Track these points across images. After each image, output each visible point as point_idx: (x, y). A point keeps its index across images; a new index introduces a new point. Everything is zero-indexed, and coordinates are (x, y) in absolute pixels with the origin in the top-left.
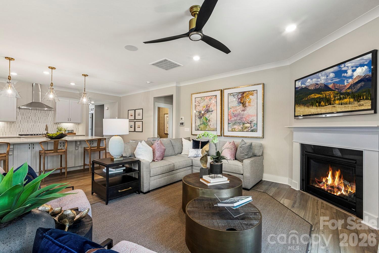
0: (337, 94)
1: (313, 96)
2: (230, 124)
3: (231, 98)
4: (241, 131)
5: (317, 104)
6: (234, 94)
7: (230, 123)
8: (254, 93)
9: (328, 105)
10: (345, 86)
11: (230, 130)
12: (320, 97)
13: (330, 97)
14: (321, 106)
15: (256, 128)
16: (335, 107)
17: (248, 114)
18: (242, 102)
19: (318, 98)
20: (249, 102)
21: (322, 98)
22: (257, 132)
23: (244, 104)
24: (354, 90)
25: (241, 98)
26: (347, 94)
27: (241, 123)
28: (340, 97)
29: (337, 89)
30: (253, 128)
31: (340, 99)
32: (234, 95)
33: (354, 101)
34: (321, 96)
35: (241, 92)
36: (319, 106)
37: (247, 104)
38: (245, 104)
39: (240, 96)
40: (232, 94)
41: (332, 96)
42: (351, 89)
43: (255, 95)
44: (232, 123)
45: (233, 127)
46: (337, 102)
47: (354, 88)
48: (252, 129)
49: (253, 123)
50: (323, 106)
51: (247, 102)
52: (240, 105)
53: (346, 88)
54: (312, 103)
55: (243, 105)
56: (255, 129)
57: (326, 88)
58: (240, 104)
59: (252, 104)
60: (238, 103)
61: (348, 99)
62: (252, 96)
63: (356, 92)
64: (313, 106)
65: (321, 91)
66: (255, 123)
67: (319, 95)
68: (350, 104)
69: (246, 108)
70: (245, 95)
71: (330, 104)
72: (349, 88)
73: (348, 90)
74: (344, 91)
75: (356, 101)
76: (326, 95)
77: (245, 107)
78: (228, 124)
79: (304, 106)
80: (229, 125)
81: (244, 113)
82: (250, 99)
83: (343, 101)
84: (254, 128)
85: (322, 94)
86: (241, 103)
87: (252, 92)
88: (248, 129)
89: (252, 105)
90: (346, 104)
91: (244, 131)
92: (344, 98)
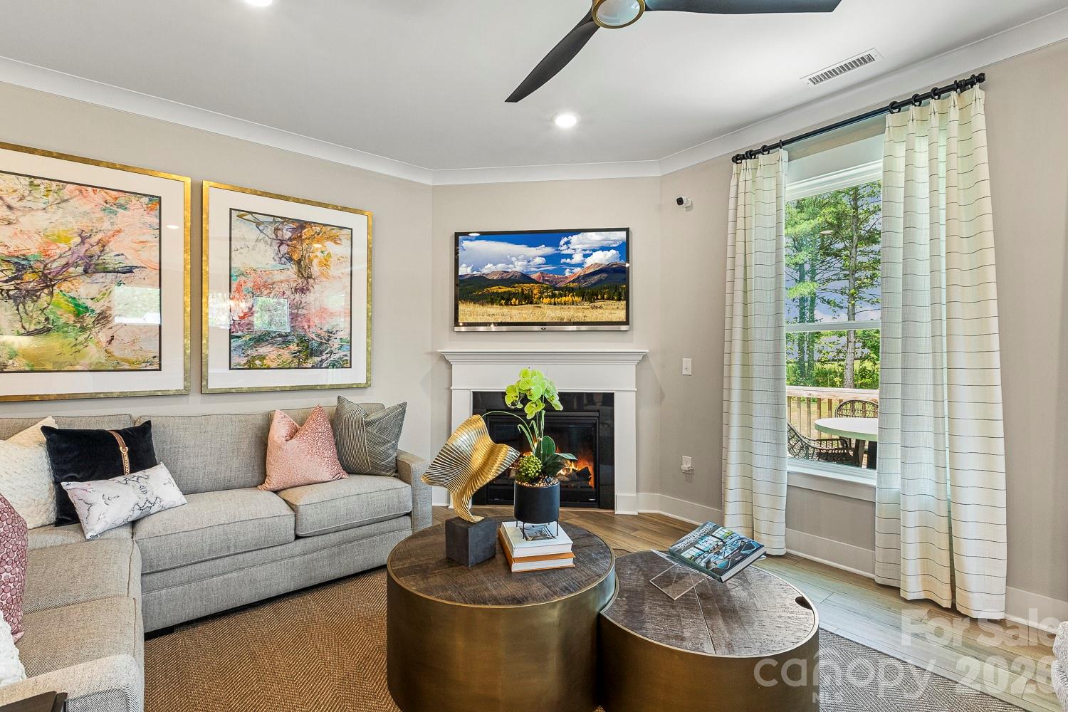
0: (547, 288)
1: (494, 289)
2: (239, 337)
3: (245, 231)
4: (293, 365)
5: (503, 302)
6: (262, 218)
7: (240, 333)
8: (341, 237)
9: (527, 304)
10: (567, 278)
11: (239, 364)
12: (509, 291)
13: (532, 292)
14: (511, 305)
15: (346, 356)
16: (540, 307)
17: (317, 304)
18: (296, 257)
19: (504, 292)
20: (325, 264)
21: (514, 293)
22: (350, 367)
23: (303, 266)
24: (584, 285)
25: (290, 239)
26: (571, 290)
27: (290, 338)
28: (552, 293)
29: (547, 281)
30: (337, 356)
31: (553, 296)
32: (262, 223)
33: (582, 300)
34: (513, 290)
35: (293, 221)
36: (507, 304)
37: (315, 269)
38: (308, 267)
39: (288, 235)
40: (249, 217)
41: (535, 292)
42: (579, 282)
43: (346, 242)
44: (248, 337)
45: (253, 353)
46: (546, 300)
47: (585, 282)
48: (332, 359)
49: (338, 338)
50: (516, 305)
51: (315, 262)
52: (284, 267)
53: (568, 281)
54: (492, 299)
55: (299, 271)
56: (346, 358)
57: (525, 278)
58: (285, 264)
59: (334, 271)
60: (277, 259)
61: (570, 297)
62: (332, 244)
63: (588, 287)
64: (493, 303)
65: (512, 283)
66: (344, 337)
67: (509, 289)
68: (573, 304)
69: (311, 281)
70: (308, 236)
71: (531, 303)
72: (573, 281)
73: (571, 284)
74: (562, 285)
75: (586, 301)
76: (522, 289)
77: (308, 277)
78: (231, 337)
79: (475, 303)
80: (235, 343)
81: (303, 301)
82: (326, 253)
83: (559, 300)
84: (341, 354)
85: (514, 287)
86: (290, 259)
87: (334, 231)
88: (319, 359)
89: (334, 277)
90: (565, 304)
91: (305, 365)
92: (561, 295)
